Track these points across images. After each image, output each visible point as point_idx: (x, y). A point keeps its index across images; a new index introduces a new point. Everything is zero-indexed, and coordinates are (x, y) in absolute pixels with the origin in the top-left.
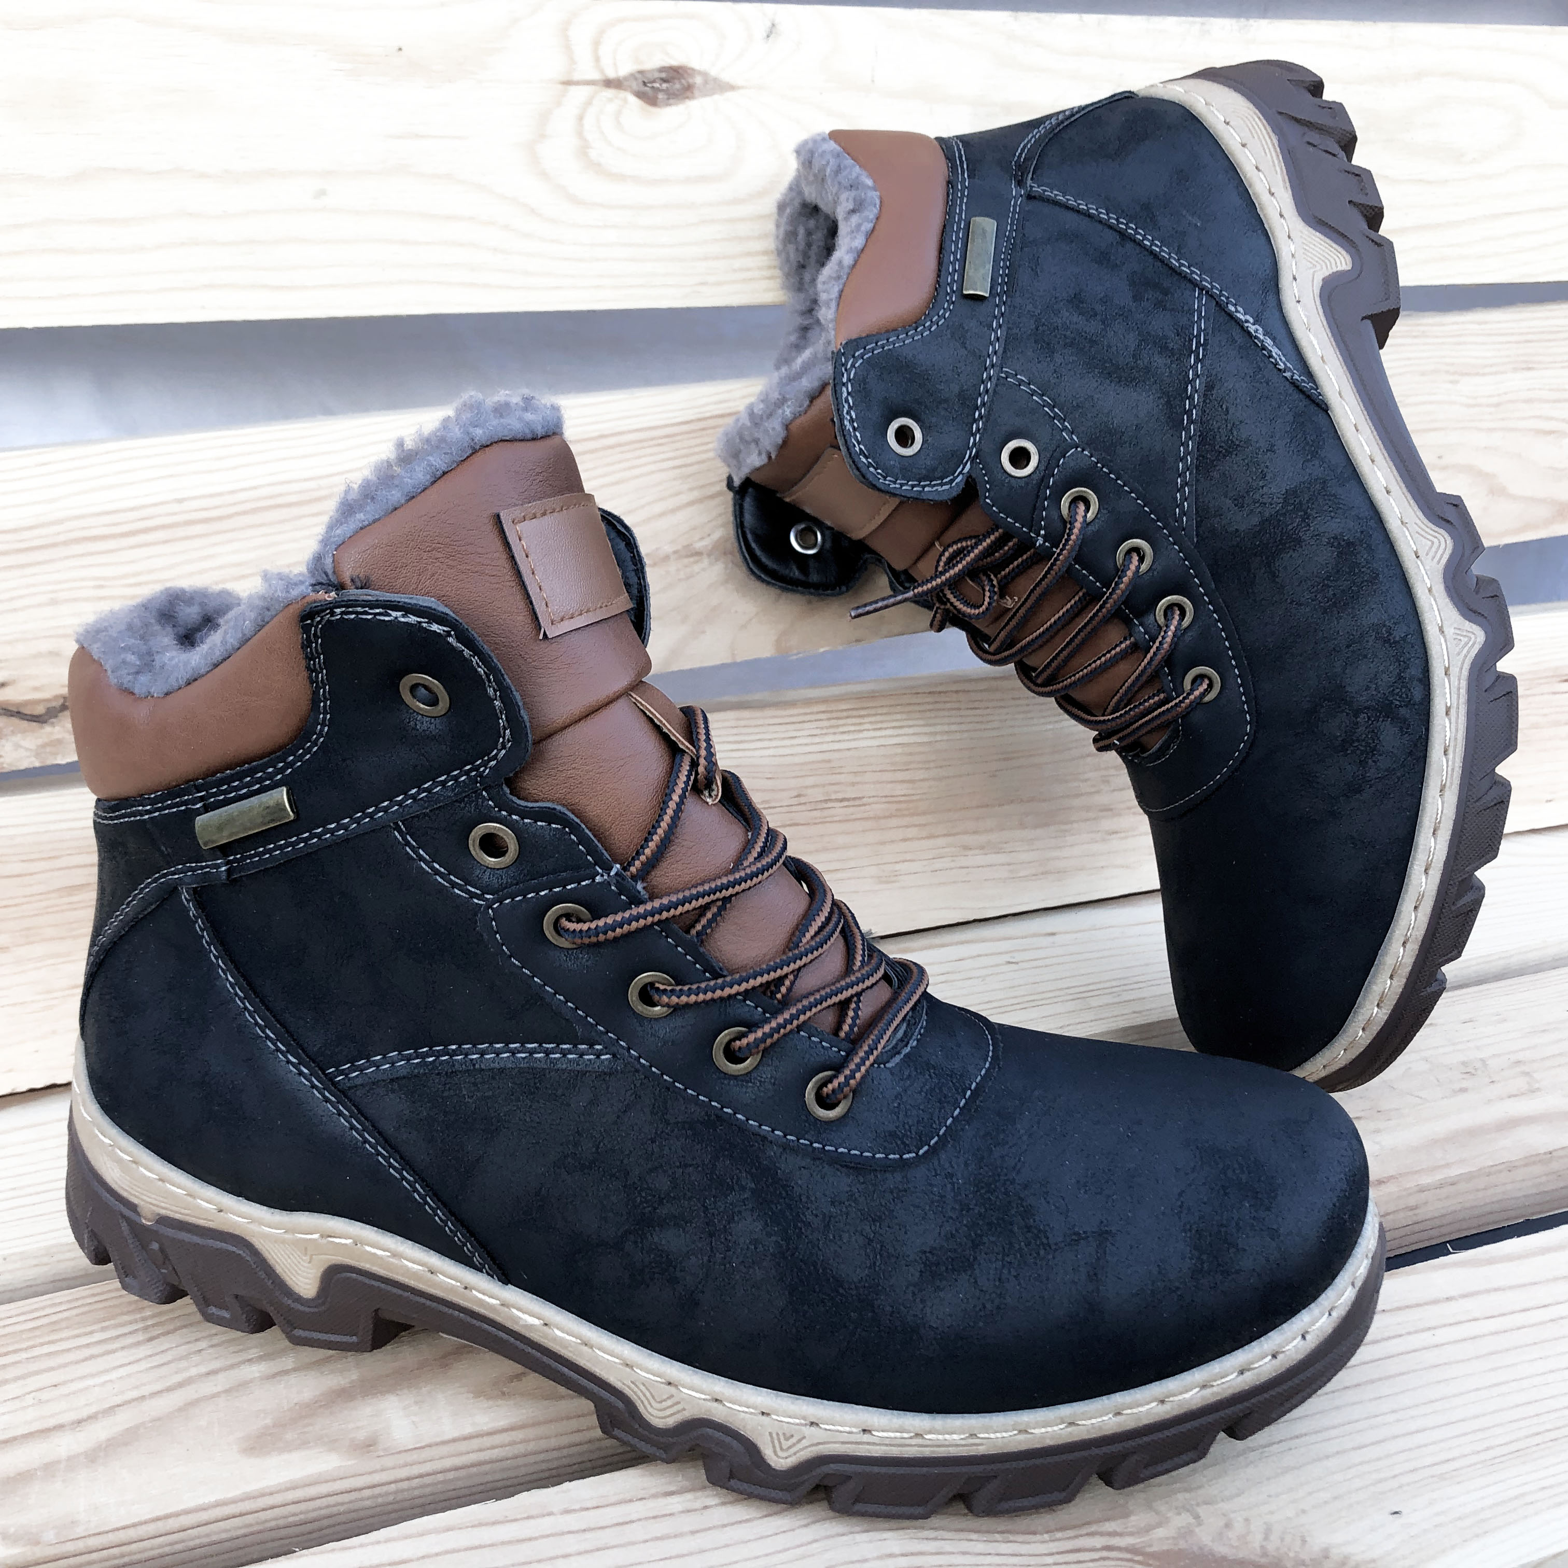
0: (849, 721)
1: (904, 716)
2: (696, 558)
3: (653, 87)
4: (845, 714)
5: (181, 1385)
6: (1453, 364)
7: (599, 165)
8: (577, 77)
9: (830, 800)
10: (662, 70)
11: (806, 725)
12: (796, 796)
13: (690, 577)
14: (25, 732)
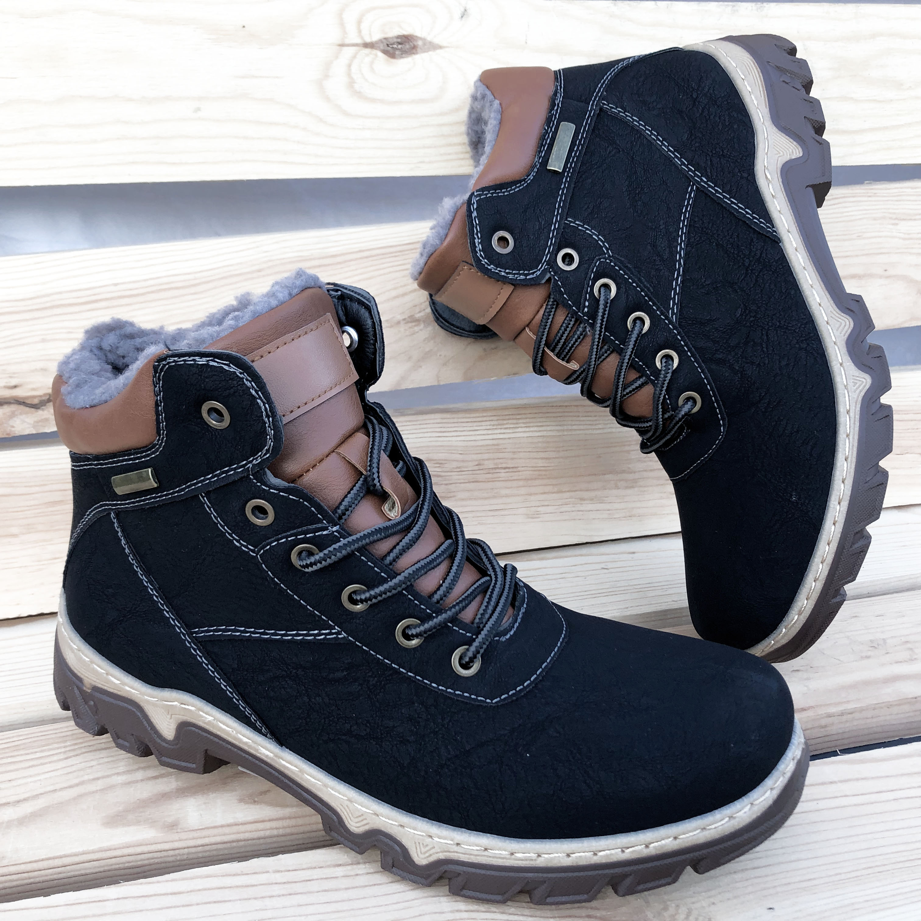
0: (510, 421)
1: (544, 420)
3: (393, 47)
4: (507, 417)
5: (77, 785)
6: (894, 213)
7: (360, 92)
8: (347, 41)
9: (498, 468)
10: (398, 37)
11: (483, 423)
12: (477, 465)
13: (413, 334)
14: (28, 413)
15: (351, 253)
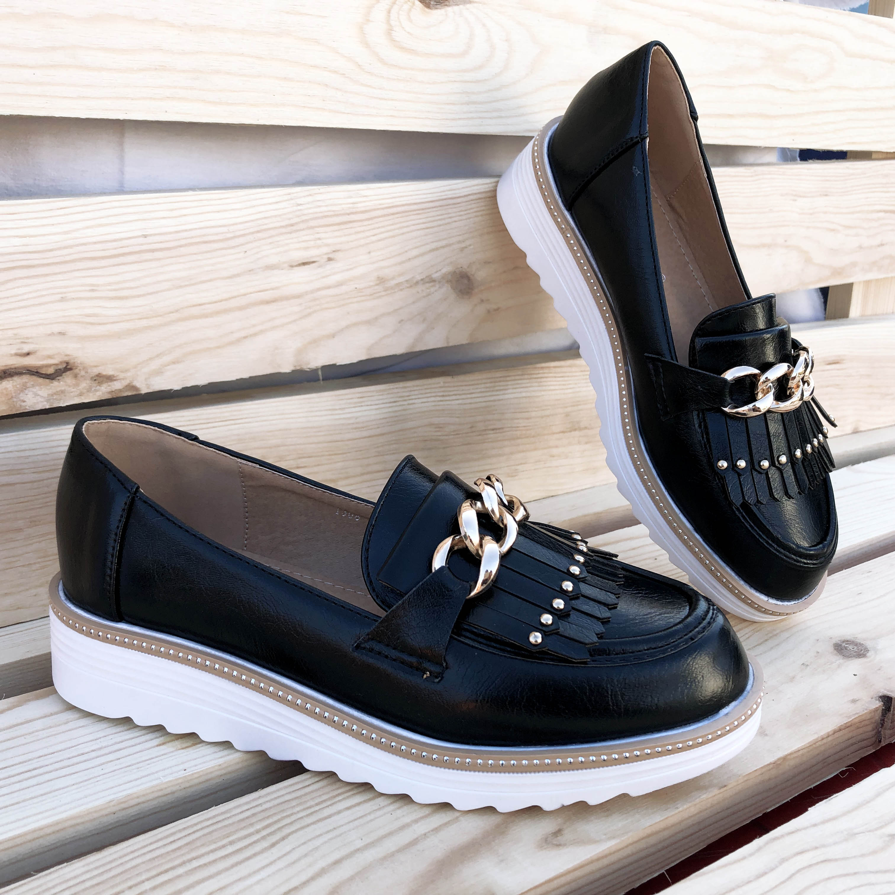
2: (433, 284)
7: (397, 41)
9: (488, 429)
13: (429, 295)
14: (41, 385)
15: (378, 209)
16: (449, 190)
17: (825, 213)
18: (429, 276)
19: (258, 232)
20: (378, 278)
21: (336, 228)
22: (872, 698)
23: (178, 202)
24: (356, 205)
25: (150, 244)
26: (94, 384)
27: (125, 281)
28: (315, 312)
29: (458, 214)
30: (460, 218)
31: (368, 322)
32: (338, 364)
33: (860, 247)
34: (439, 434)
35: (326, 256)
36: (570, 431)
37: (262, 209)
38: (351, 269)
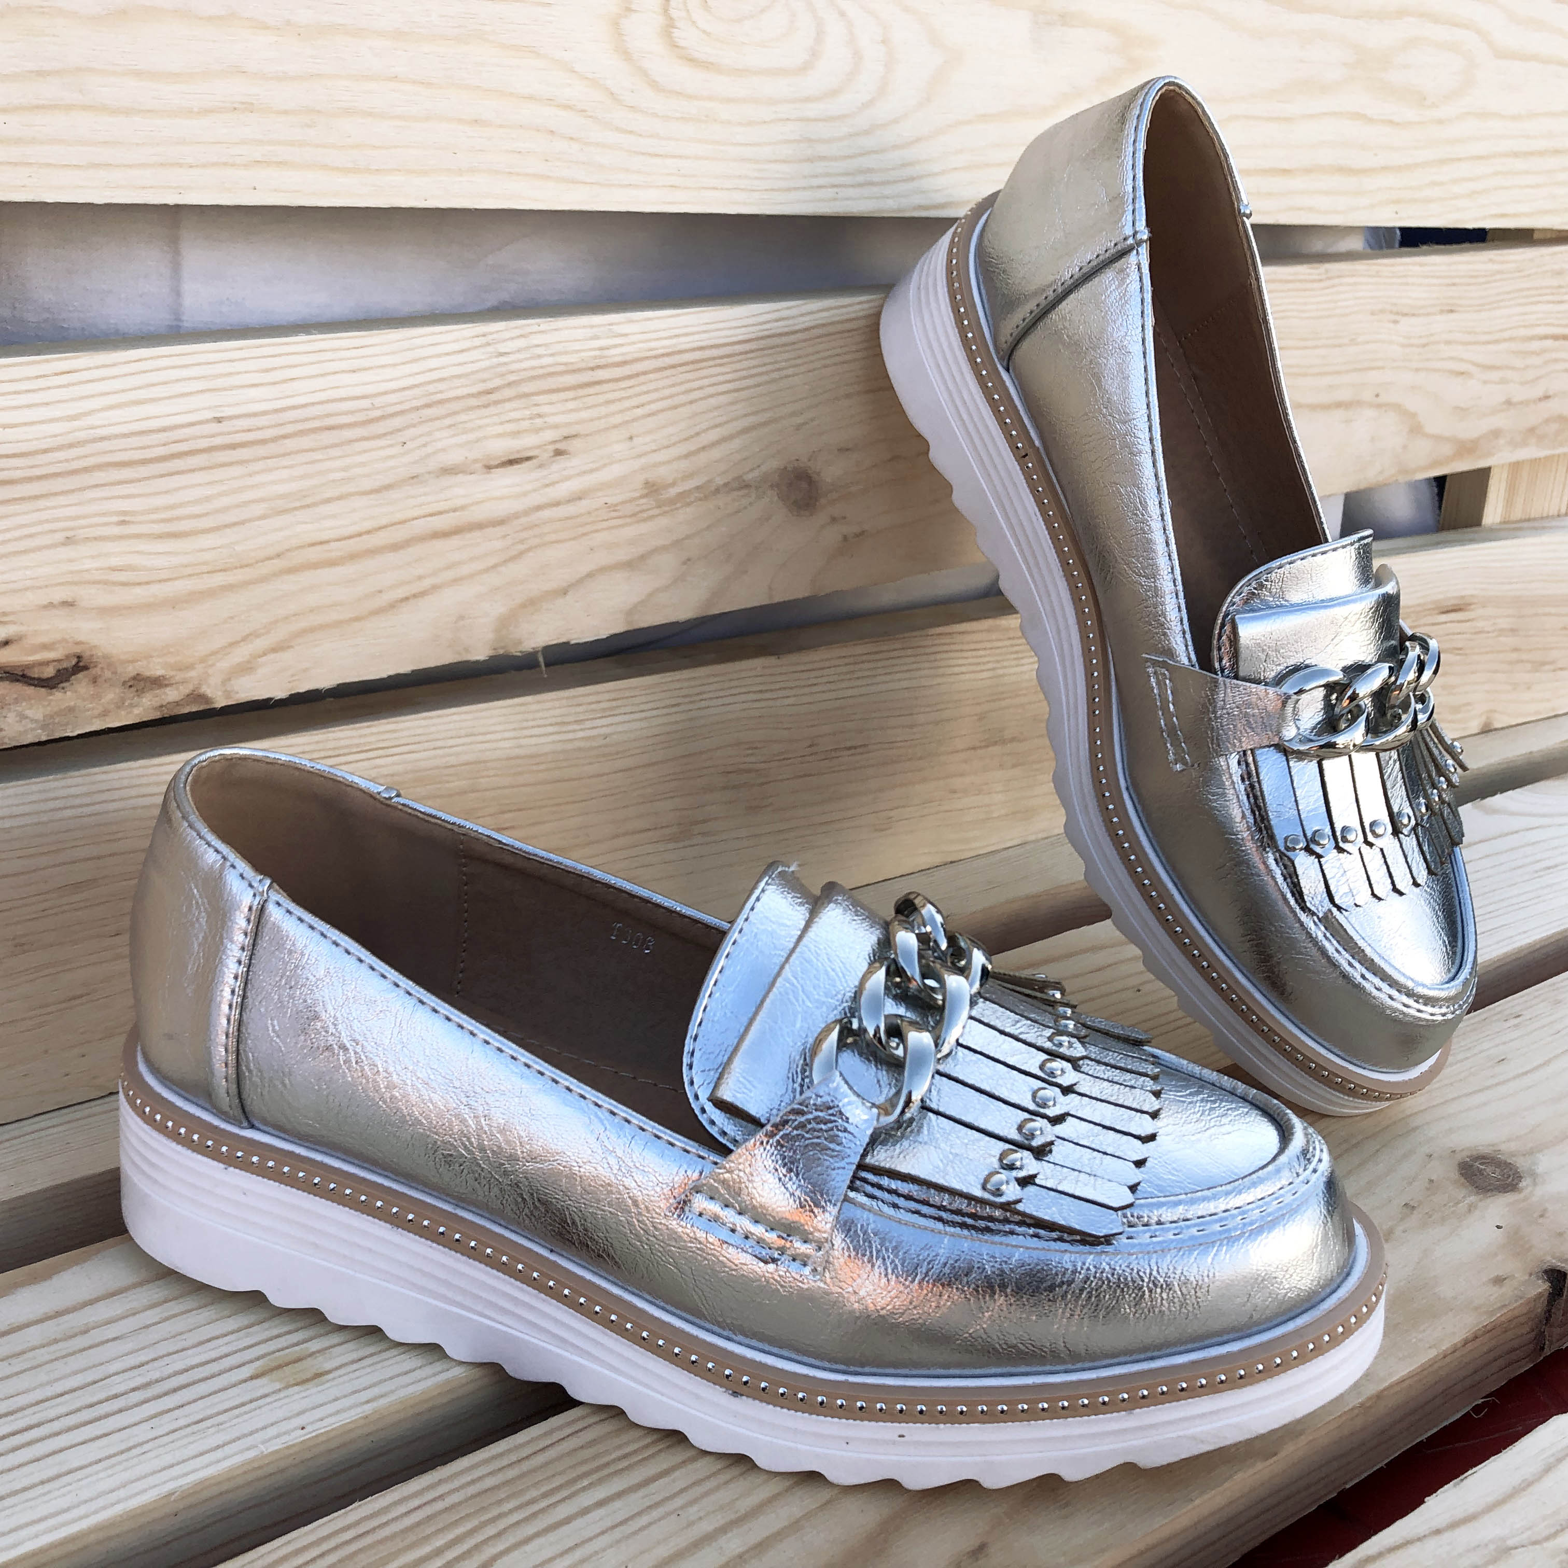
2: (744, 492)
7: (682, 48)
9: (839, 749)
12: (810, 746)
13: (737, 512)
14: (30, 699)
15: (647, 358)
16: (777, 320)
17: (1448, 343)
18: (738, 478)
19: (428, 406)
20: (647, 483)
21: (570, 394)
22: (1531, 1275)
23: (280, 355)
24: (606, 353)
25: (229, 433)
26: (130, 693)
27: (181, 505)
28: (529, 550)
29: (793, 362)
30: (796, 370)
31: (630, 565)
32: (573, 642)
33: (1509, 403)
34: (753, 759)
35: (552, 447)
36: (987, 746)
37: (433, 363)
38: (597, 469)
